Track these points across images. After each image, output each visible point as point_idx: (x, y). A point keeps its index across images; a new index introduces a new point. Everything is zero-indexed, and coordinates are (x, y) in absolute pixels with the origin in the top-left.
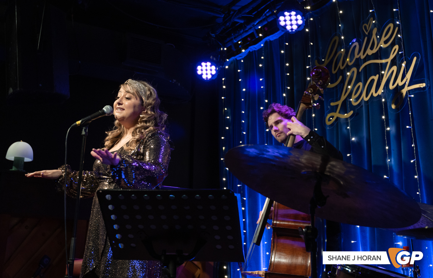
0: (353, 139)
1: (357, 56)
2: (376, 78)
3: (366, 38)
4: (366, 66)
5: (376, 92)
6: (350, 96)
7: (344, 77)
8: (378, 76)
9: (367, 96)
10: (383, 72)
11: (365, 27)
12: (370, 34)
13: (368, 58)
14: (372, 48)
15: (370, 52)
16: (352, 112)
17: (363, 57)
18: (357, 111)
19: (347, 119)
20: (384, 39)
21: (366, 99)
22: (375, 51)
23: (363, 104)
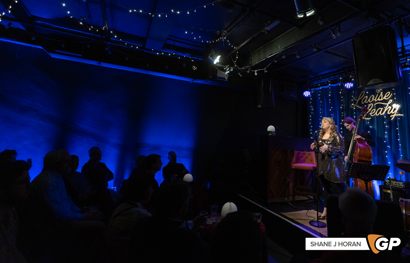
0: (371, 127)
1: (373, 100)
2: (382, 109)
3: (378, 95)
4: (377, 104)
5: (382, 113)
6: (370, 112)
7: (367, 106)
8: (382, 108)
9: (377, 114)
10: (385, 108)
11: (377, 91)
12: (379, 94)
13: (378, 101)
14: (380, 98)
15: (379, 99)
16: (370, 118)
17: (376, 101)
18: (373, 118)
19: (367, 120)
20: (385, 96)
21: (377, 115)
22: (381, 100)
23: (375, 116)
